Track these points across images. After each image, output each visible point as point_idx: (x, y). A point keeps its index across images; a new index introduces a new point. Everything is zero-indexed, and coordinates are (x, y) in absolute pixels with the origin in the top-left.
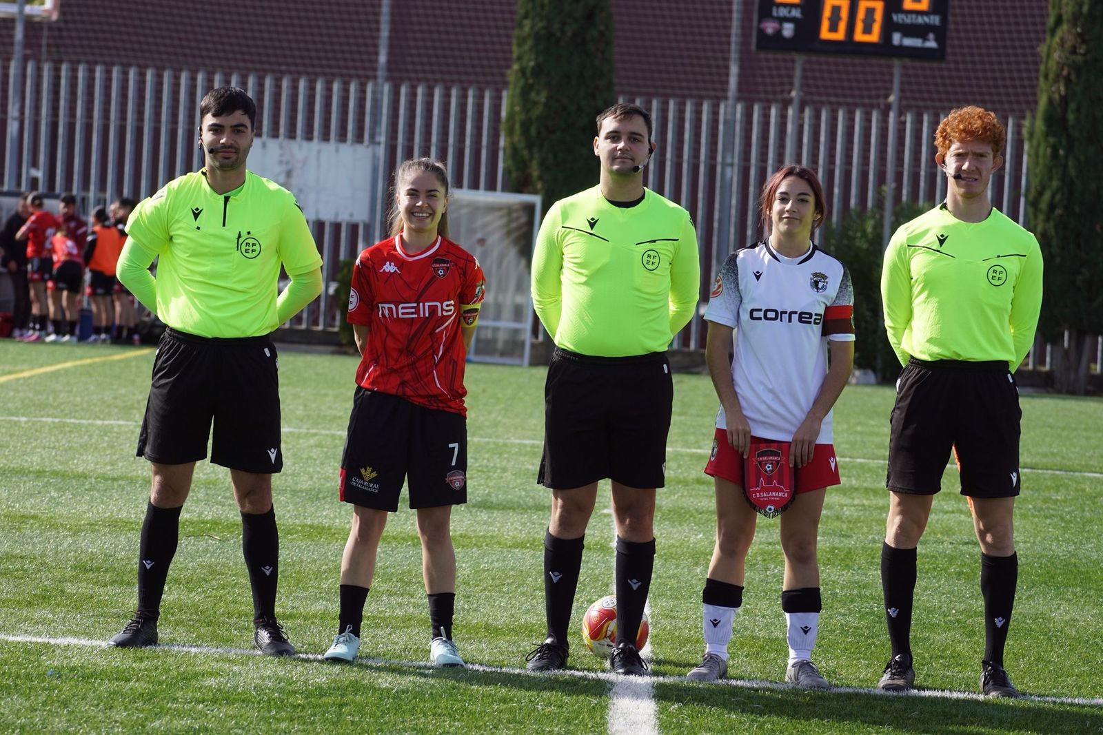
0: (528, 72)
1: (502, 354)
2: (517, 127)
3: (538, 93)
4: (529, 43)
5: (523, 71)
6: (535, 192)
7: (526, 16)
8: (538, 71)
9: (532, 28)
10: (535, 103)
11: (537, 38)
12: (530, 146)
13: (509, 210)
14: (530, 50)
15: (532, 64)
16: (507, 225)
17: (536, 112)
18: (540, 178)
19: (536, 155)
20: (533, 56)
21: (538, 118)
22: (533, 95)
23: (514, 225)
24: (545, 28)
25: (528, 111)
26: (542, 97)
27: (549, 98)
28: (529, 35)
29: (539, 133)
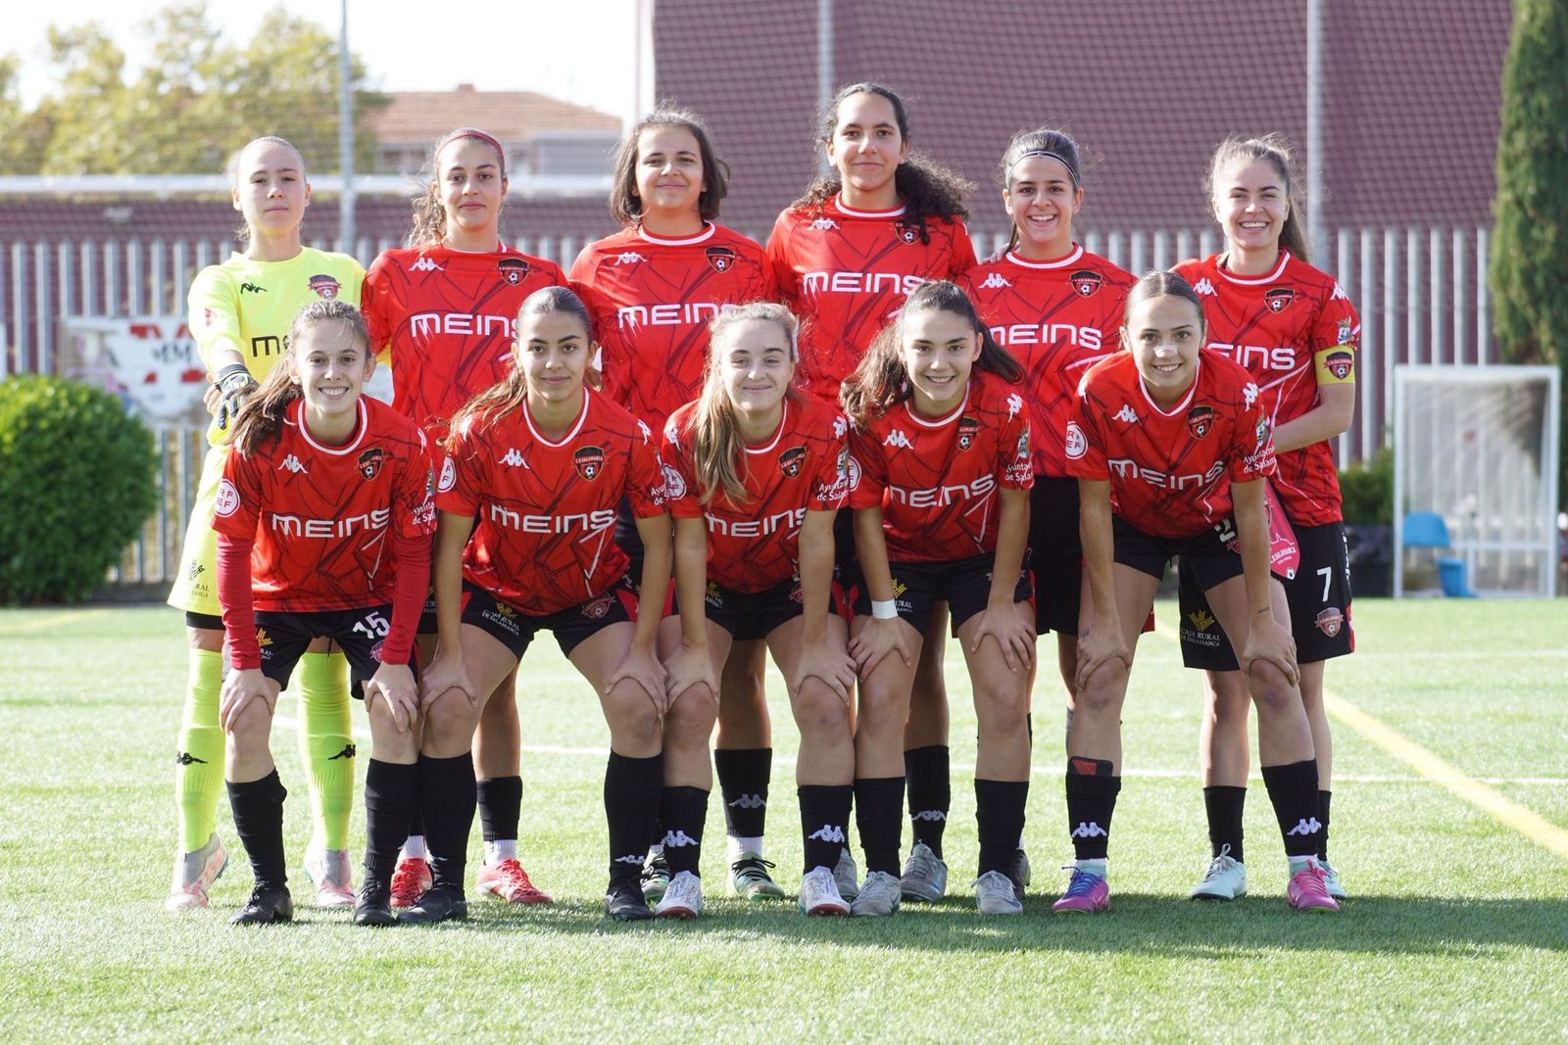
0: (1527, 203)
1: (1508, 586)
2: (1516, 278)
3: (1543, 229)
4: (1524, 165)
5: (1519, 202)
6: (1545, 362)
7: (1518, 125)
8: (1540, 201)
9: (1528, 141)
10: (1539, 244)
11: (1536, 155)
12: (1535, 301)
13: (1508, 390)
14: (1528, 172)
15: (1531, 190)
16: (1505, 412)
17: (1542, 255)
18: (1553, 343)
19: (1546, 313)
20: (1532, 180)
21: (1546, 264)
22: (1535, 233)
23: (1515, 411)
24: (1547, 141)
25: (1528, 254)
26: (1550, 234)
27: (1560, 235)
28: (1524, 153)
29: (1547, 282)
